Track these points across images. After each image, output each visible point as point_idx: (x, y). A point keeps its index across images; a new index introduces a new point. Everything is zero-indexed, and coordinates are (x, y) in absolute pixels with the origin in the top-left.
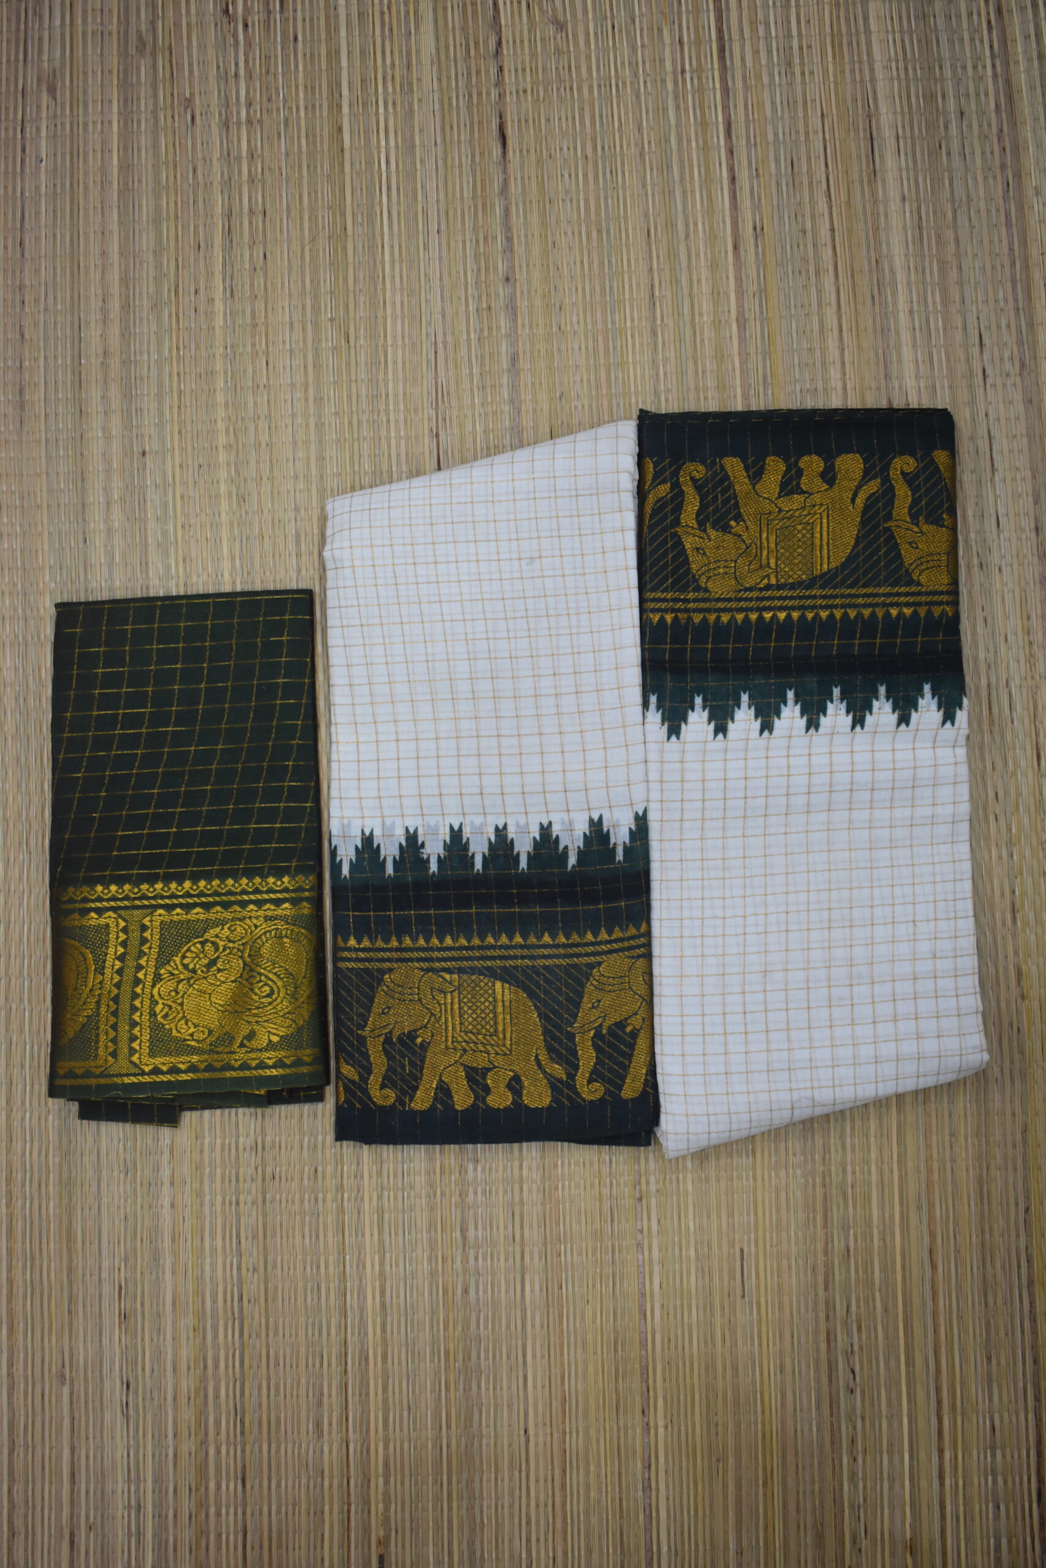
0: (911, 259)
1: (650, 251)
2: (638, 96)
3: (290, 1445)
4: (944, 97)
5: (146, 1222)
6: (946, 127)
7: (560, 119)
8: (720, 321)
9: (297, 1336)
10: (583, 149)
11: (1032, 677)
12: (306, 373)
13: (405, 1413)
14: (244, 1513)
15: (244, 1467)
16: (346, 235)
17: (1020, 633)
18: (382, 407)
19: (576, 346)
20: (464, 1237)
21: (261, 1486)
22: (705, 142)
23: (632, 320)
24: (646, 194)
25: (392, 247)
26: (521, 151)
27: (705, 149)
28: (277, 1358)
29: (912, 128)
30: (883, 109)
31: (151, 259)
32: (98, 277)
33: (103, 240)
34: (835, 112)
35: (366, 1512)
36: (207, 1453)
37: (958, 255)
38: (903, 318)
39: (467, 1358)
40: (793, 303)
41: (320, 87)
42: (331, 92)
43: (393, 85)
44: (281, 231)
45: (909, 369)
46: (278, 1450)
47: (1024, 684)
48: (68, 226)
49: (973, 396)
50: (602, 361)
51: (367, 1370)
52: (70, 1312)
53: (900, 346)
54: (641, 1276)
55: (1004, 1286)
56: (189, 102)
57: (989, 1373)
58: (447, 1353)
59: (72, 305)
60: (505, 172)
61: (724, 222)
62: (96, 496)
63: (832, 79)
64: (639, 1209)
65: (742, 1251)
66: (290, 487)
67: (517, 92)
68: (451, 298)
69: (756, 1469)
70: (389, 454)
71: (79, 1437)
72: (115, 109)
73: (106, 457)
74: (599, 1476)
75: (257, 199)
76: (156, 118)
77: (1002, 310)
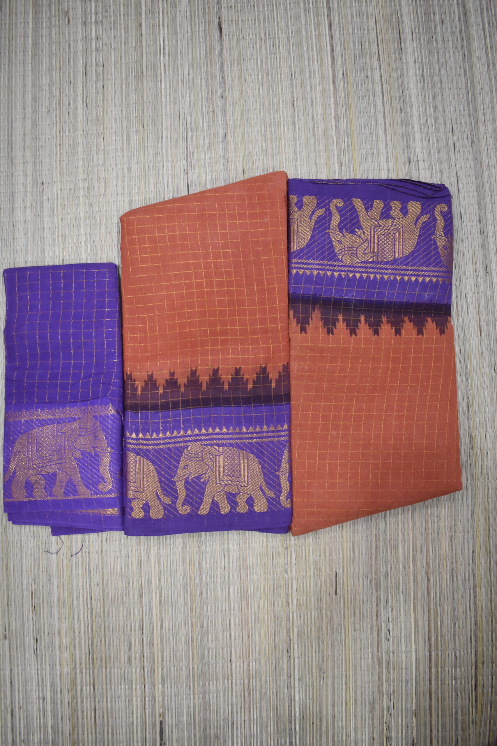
0: (419, 91)
1: (292, 84)
2: (286, 10)
3: (116, 669)
4: (434, 14)
5: (44, 562)
6: (435, 28)
7: (248, 20)
8: (326, 118)
9: (119, 616)
10: (260, 34)
11: (478, 293)
12: (123, 143)
13: (172, 653)
14: (95, 701)
15: (94, 680)
16: (143, 76)
17: (472, 272)
18: (160, 159)
19: (256, 130)
20: (200, 568)
21: (102, 689)
22: (319, 32)
23: (284, 117)
24: (290, 57)
25: (165, 81)
26: (229, 35)
27: (319, 35)
28: (109, 627)
29: (419, 28)
30: (405, 19)
31: (47, 88)
32: (21, 97)
33: (24, 80)
34: (382, 20)
35: (153, 700)
36: (76, 674)
37: (441, 88)
38: (416, 119)
39: (202, 626)
40: (362, 110)
41: (131, 5)
42: (136, 7)
43: (167, 4)
44: (111, 74)
45: (418, 144)
46: (110, 672)
47: (474, 296)
48: (7, 73)
49: (449, 157)
50: (269, 137)
51: (153, 633)
52: (8, 605)
53: (414, 133)
54: (287, 586)
55: (462, 588)
56: (67, 13)
57: (454, 631)
58: (192, 623)
59: (8, 111)
60: (221, 45)
61: (328, 70)
62: (19, 204)
63: (380, 4)
64: (286, 553)
65: (336, 573)
66: (115, 199)
67: (228, 7)
68: (195, 107)
69: (342, 677)
70: (164, 183)
71: (14, 665)
72: (31, 16)
73: (24, 185)
74: (266, 681)
75: (99, 59)
76: (51, 21)
77: (463, 115)
